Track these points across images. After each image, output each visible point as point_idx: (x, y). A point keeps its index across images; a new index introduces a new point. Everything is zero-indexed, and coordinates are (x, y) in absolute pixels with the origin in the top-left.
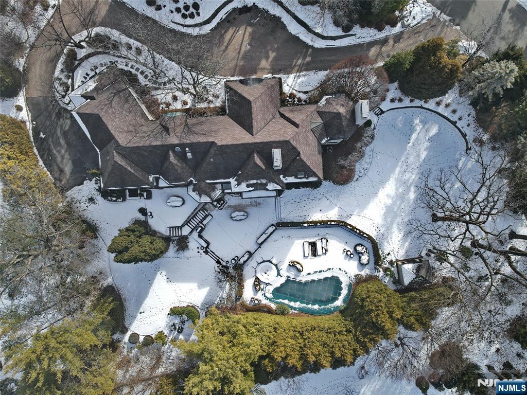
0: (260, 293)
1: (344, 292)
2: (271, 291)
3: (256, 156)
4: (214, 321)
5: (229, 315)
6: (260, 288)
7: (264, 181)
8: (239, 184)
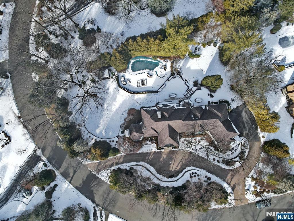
0: (164, 64)
1: (130, 66)
2: (159, 65)
3: (167, 116)
4: (182, 53)
5: (176, 55)
6: (164, 67)
7: (164, 107)
8: (173, 106)
